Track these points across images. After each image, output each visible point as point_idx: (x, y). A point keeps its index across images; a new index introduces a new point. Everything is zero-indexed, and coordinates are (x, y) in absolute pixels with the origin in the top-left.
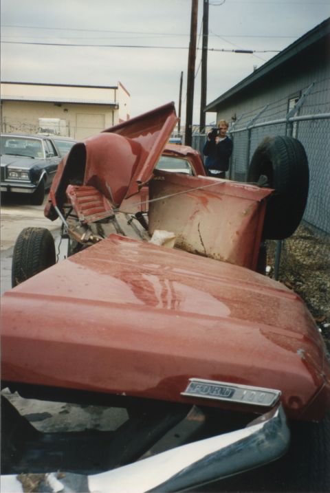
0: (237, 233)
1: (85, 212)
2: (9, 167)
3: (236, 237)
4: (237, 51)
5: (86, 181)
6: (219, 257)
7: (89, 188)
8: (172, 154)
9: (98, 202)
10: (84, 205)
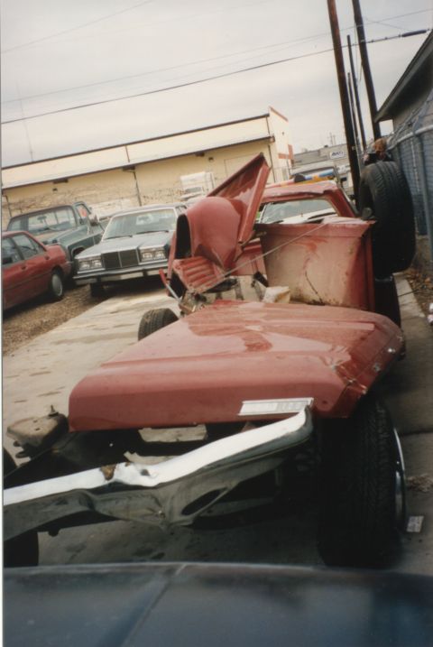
0: (347, 274)
1: (194, 284)
2: (141, 248)
3: (346, 278)
4: (405, 35)
5: (193, 252)
6: (334, 303)
7: (196, 258)
8: (306, 196)
9: (209, 271)
10: (192, 277)
